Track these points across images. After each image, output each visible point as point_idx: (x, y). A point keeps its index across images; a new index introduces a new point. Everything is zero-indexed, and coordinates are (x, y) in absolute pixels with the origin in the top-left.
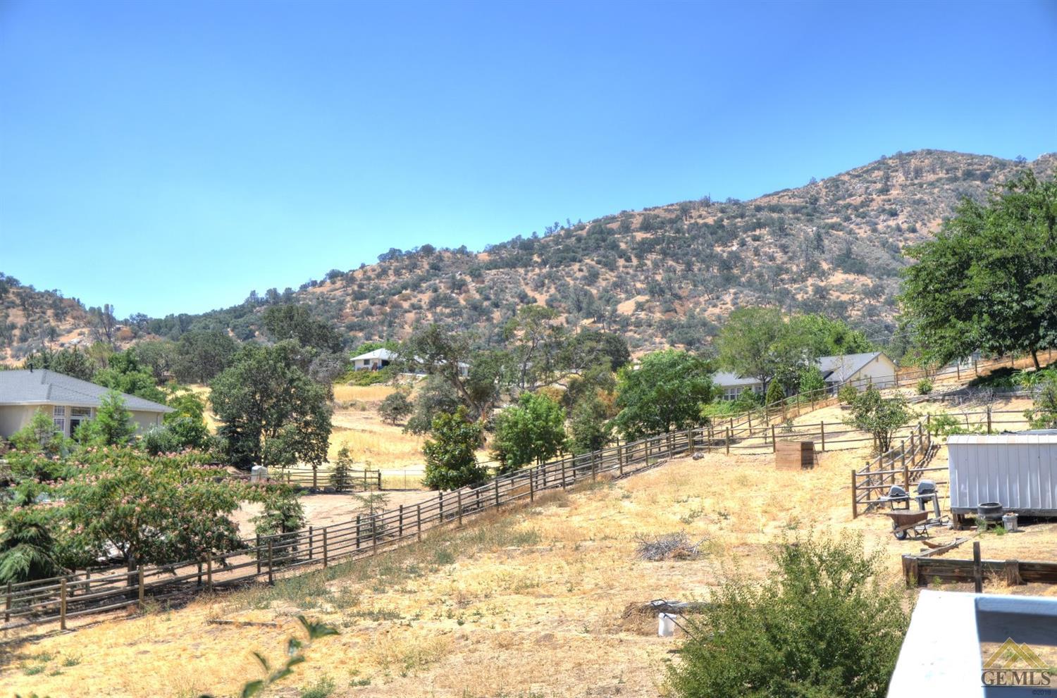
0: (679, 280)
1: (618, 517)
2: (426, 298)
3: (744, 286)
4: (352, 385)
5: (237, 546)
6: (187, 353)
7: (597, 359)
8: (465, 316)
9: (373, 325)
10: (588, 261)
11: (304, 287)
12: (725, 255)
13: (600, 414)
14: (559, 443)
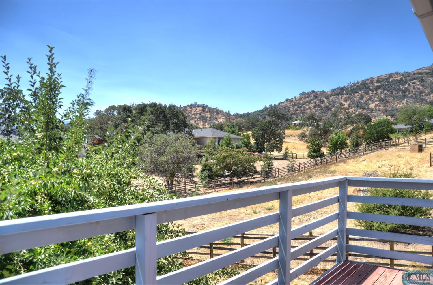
0: (389, 97)
1: (360, 166)
2: (313, 105)
3: (409, 98)
4: (291, 130)
5: (256, 172)
6: (248, 123)
7: (360, 121)
8: (324, 110)
9: (298, 113)
10: (360, 92)
11: (279, 104)
12: (403, 89)
13: (358, 137)
14: (345, 145)
